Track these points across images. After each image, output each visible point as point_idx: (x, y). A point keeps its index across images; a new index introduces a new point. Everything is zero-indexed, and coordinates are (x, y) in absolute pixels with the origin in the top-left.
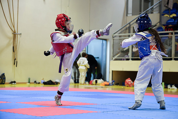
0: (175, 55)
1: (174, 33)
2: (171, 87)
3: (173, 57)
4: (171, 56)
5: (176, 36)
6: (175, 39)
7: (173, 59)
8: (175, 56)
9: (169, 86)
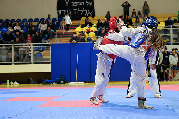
1: (13, 46)
2: (13, 83)
3: (13, 61)
4: (11, 62)
7: (13, 63)
8: (15, 62)
9: (12, 83)
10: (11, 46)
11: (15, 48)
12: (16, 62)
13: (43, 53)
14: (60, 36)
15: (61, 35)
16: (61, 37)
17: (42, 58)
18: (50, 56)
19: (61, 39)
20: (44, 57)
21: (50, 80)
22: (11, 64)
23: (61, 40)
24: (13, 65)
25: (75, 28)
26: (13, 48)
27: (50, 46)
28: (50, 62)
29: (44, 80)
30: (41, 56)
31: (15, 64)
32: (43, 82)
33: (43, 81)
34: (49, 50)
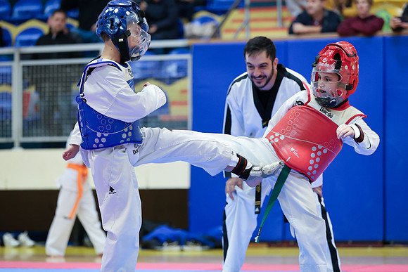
0: (24, 130)
1: (17, 57)
3: (17, 135)
4: (10, 136)
5: (24, 67)
6: (24, 78)
7: (17, 144)
8: (24, 135)
10: (10, 57)
11: (28, 67)
12: (32, 135)
22: (10, 146)
23: (283, 20)
24: (17, 152)
26: (17, 68)
27: (188, 57)
31: (26, 146)
32: (148, 238)
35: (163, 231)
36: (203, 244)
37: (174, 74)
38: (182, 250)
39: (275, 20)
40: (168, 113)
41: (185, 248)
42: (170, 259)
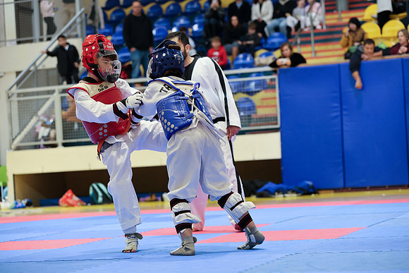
13: (256, 99)
14: (312, 38)
15: (316, 34)
16: (316, 42)
17: (253, 116)
18: (275, 106)
19: (317, 48)
20: (261, 112)
21: (277, 183)
23: (316, 52)
25: (365, 8)
28: (278, 126)
29: (262, 186)
30: (252, 108)
32: (260, 191)
33: (258, 188)
34: (274, 87)
35: (270, 185)
36: (297, 193)
37: (254, 89)
38: (284, 197)
39: (311, 52)
40: (256, 113)
41: (286, 195)
42: (280, 202)
